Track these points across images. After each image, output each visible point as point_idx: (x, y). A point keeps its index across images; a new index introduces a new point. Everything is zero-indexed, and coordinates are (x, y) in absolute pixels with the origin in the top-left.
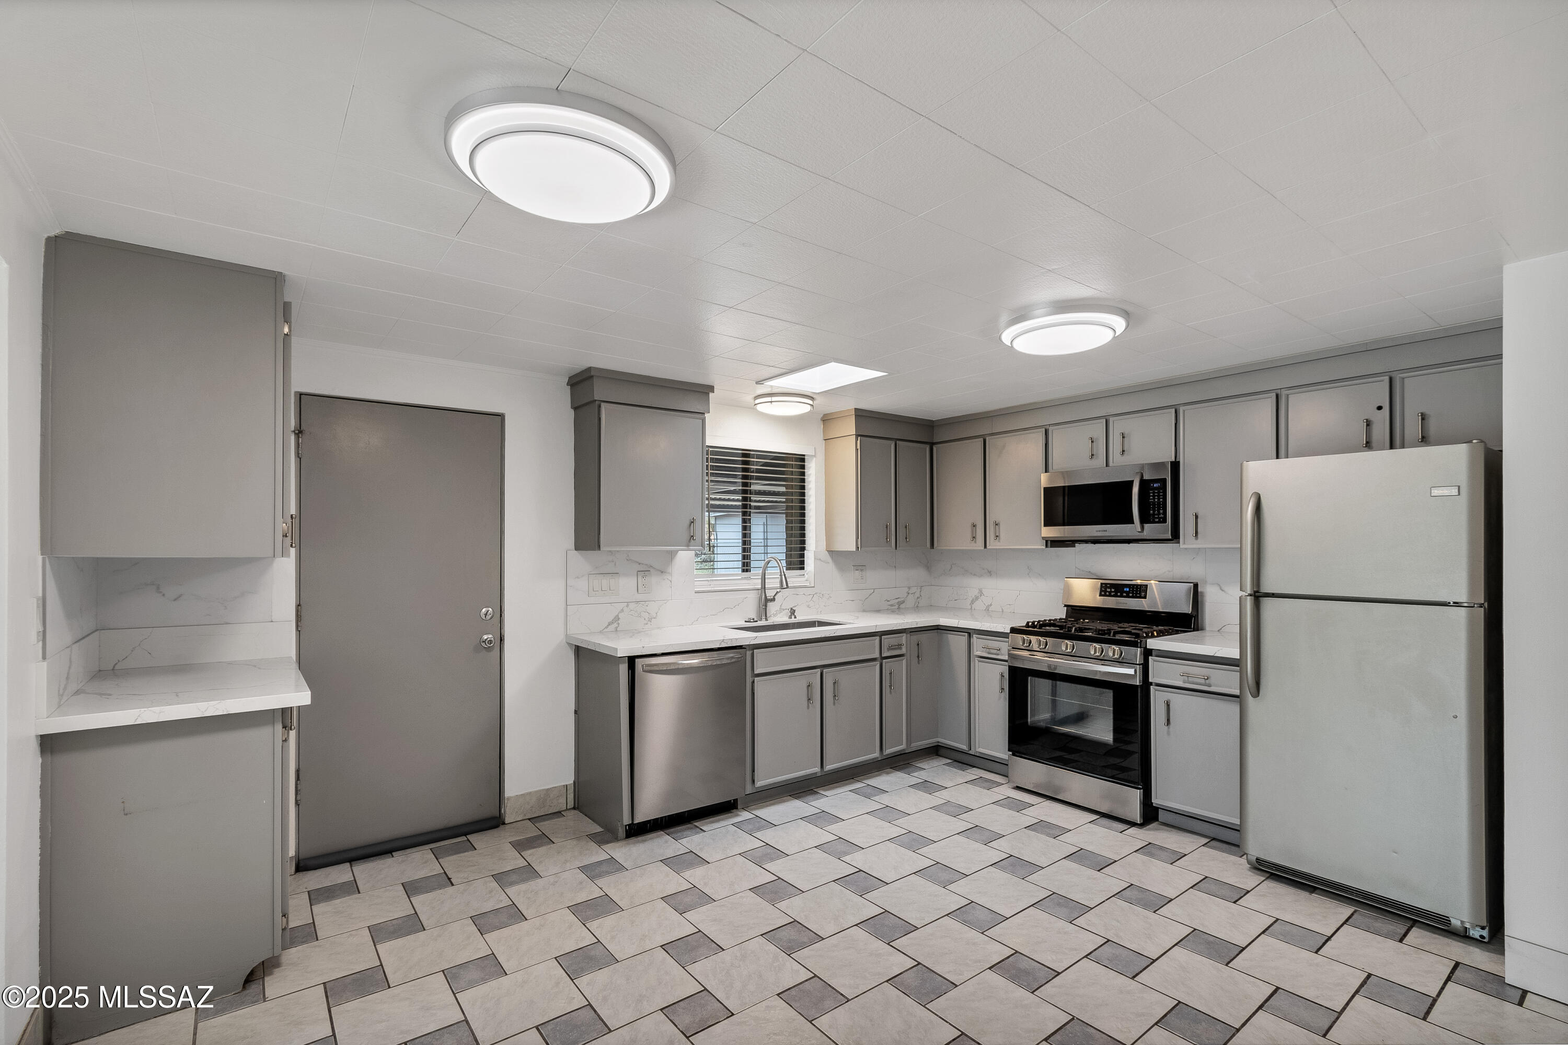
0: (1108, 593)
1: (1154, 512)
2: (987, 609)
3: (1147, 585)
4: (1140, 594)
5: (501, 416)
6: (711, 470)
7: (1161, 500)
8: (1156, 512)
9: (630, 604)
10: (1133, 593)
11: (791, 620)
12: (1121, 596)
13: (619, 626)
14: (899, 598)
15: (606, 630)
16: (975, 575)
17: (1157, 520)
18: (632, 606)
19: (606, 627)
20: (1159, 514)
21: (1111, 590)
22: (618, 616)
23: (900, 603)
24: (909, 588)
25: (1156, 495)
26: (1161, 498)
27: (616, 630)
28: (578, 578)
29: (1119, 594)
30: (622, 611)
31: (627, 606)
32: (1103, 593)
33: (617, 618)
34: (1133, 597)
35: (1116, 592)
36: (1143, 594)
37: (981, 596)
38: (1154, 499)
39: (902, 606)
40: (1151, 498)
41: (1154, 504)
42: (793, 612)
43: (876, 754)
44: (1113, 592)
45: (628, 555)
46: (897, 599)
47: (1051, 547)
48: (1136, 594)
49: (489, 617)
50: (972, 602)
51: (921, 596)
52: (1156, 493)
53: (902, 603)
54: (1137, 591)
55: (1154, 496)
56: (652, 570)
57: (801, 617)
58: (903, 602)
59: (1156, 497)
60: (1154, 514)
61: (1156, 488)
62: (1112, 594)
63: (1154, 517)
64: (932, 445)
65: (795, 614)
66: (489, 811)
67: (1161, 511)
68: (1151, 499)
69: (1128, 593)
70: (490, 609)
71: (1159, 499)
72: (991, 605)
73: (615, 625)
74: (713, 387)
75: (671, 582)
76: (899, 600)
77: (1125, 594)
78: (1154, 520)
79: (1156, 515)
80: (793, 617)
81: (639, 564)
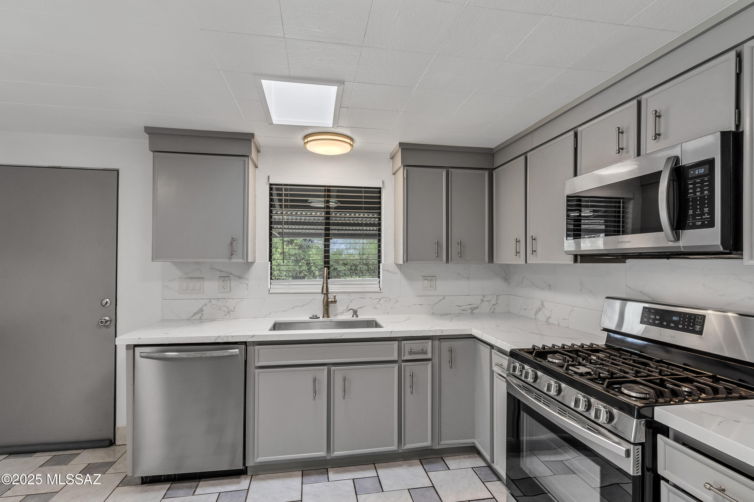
0: (651, 321)
1: (695, 211)
2: (547, 322)
3: (704, 316)
4: (693, 326)
5: (118, 171)
6: (284, 202)
7: (706, 192)
8: (698, 212)
9: (212, 301)
10: (684, 325)
11: (353, 318)
12: (668, 327)
13: (203, 316)
14: (472, 304)
15: (192, 318)
16: (539, 288)
17: (700, 223)
18: (213, 301)
19: (193, 316)
20: (702, 214)
21: (655, 317)
22: (202, 308)
23: (473, 309)
24: (484, 296)
25: (698, 187)
26: (706, 190)
27: (201, 319)
28: (171, 280)
29: (665, 323)
30: (205, 305)
31: (210, 302)
32: (645, 320)
33: (201, 310)
34: (683, 330)
35: (662, 320)
36: (698, 328)
37: (543, 307)
38: (695, 193)
39: (475, 311)
40: (691, 191)
41: (695, 199)
42: (355, 313)
43: (394, 447)
44: (658, 320)
45: (212, 265)
46: (469, 305)
47: (581, 262)
48: (689, 326)
49: (107, 305)
50: (536, 313)
51: (497, 303)
52: (698, 183)
53: (475, 309)
54: (689, 322)
55: (694, 188)
56: (231, 276)
57: (362, 317)
58: (477, 308)
59: (698, 190)
60: (694, 215)
61: (699, 176)
62: (657, 322)
63: (694, 219)
64: (491, 171)
65: (357, 314)
66: (107, 434)
67: (706, 210)
68: (691, 193)
69: (676, 323)
70: (108, 300)
71: (702, 192)
72: (550, 318)
73: (200, 315)
74: (254, 134)
75: (248, 285)
76: (472, 306)
77: (672, 325)
78: (694, 224)
79: (698, 215)
80: (355, 316)
81: (221, 272)
